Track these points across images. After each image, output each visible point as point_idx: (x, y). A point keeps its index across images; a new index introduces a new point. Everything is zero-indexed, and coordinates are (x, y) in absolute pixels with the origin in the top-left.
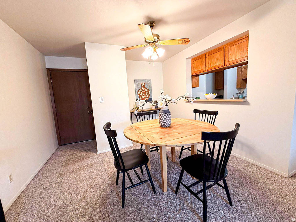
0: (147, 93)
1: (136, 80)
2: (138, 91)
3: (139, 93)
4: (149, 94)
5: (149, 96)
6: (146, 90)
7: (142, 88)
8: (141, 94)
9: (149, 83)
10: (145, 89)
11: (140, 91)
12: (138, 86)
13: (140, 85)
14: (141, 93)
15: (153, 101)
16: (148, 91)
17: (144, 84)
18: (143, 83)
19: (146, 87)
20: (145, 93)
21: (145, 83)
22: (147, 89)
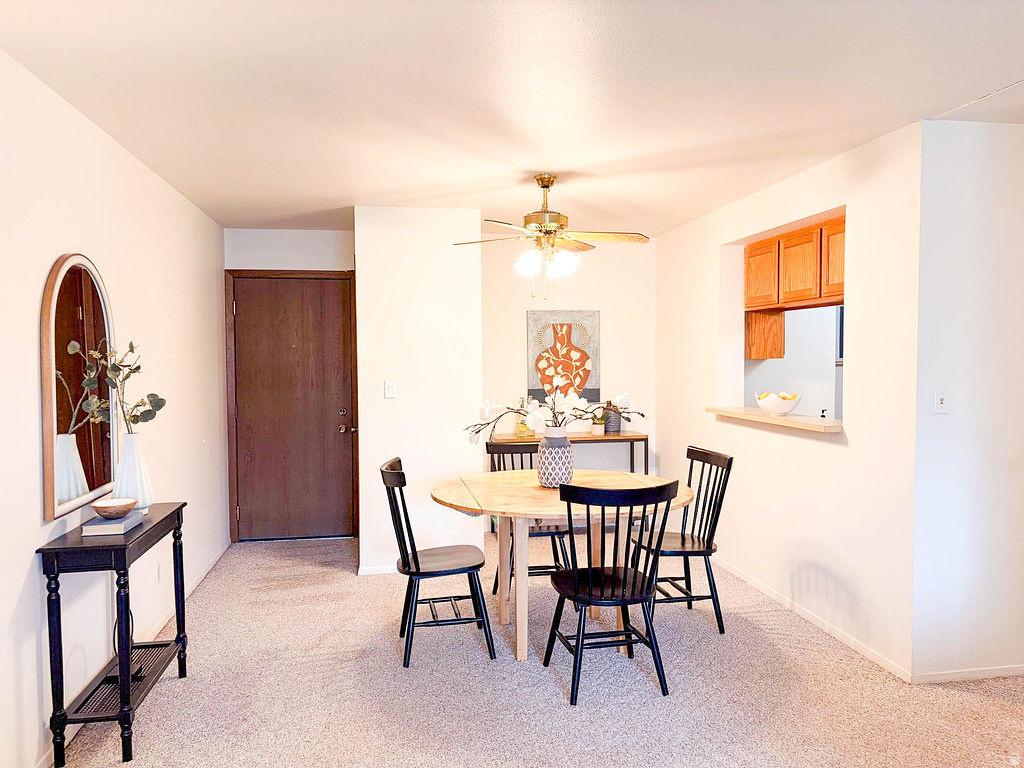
0: (578, 368)
1: (534, 313)
2: (540, 358)
3: (543, 364)
4: (587, 373)
5: (584, 380)
6: (575, 355)
7: (558, 346)
8: (550, 372)
9: (587, 323)
10: (569, 352)
11: (548, 359)
12: (540, 334)
13: (550, 332)
14: (550, 366)
15: (604, 399)
16: (584, 357)
17: (565, 328)
18: (562, 326)
19: (574, 341)
20: (567, 368)
21: (570, 326)
22: (578, 350)
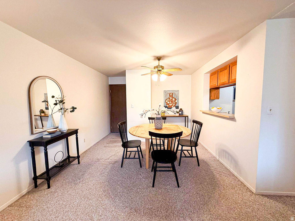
0: (174, 102)
1: (165, 91)
2: (166, 100)
3: (167, 101)
4: (176, 103)
5: (175, 104)
6: (174, 99)
7: (170, 97)
8: (168, 103)
9: (176, 93)
10: (172, 99)
11: (168, 100)
12: (166, 95)
13: (168, 94)
14: (168, 101)
15: (180, 108)
16: (176, 100)
17: (172, 94)
18: (171, 93)
19: (173, 96)
20: (172, 102)
21: (172, 93)
22: (174, 98)
